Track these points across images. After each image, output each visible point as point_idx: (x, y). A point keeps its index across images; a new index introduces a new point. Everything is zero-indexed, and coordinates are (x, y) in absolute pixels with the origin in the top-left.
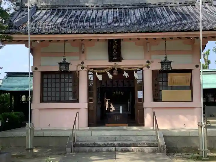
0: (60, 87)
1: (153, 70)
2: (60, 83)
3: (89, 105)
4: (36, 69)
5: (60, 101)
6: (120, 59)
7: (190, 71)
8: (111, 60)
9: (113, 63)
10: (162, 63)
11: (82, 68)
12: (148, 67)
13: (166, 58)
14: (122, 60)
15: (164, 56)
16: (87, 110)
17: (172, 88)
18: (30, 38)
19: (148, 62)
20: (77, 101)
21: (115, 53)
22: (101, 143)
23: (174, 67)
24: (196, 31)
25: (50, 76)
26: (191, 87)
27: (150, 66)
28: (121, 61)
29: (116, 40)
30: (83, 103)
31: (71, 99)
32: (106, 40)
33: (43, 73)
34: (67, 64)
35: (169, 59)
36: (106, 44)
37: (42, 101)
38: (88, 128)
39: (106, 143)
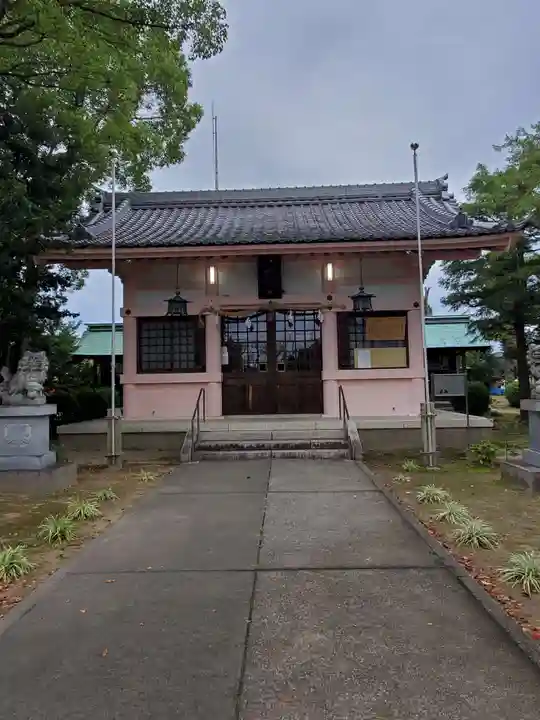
0: (172, 345)
1: (338, 314)
2: (172, 338)
3: (224, 378)
4: (128, 313)
5: (171, 370)
6: (278, 294)
7: (404, 313)
8: (262, 295)
9: (266, 301)
10: (355, 299)
11: (211, 310)
12: (330, 307)
13: (361, 289)
14: (284, 296)
15: (359, 286)
16: (220, 385)
17: (373, 344)
18: (116, 254)
19: (330, 298)
20: (203, 370)
22: (246, 444)
23: (376, 306)
24: (414, 239)
25: (152, 325)
26: (405, 343)
27: (333, 304)
28: (280, 297)
29: (273, 256)
30: (213, 374)
31: (192, 365)
32: (254, 256)
33: (141, 321)
34: (183, 303)
35: (368, 291)
36: (255, 264)
37: (140, 370)
38: (223, 418)
39: (254, 444)
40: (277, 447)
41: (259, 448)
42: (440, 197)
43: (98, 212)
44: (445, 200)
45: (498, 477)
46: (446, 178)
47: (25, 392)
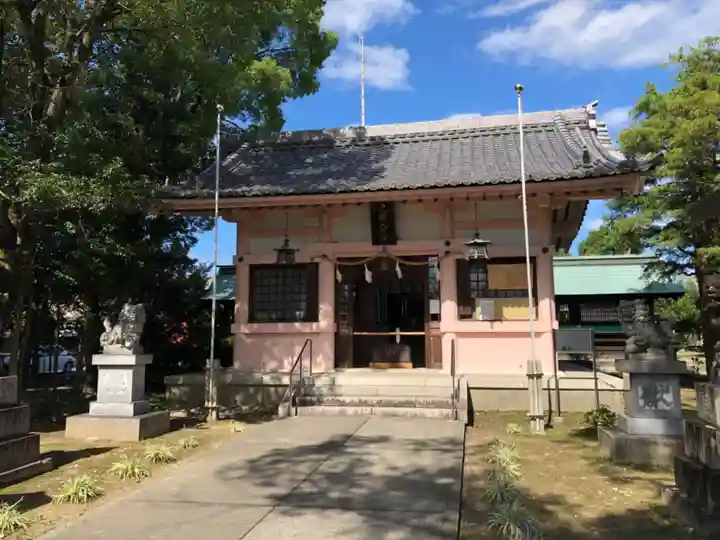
0: (284, 294)
1: (457, 261)
2: (285, 285)
3: (338, 328)
4: (241, 260)
5: (283, 320)
6: (393, 239)
7: (532, 260)
8: (376, 241)
9: (380, 247)
10: (470, 246)
12: (447, 254)
13: (476, 235)
14: (399, 242)
16: (334, 335)
17: (497, 293)
19: (448, 244)
20: (315, 319)
21: (384, 227)
22: (348, 400)
25: (266, 273)
27: (452, 251)
28: (396, 244)
29: (385, 203)
31: (304, 314)
33: (253, 268)
34: (292, 252)
36: (366, 213)
37: (252, 319)
38: (334, 370)
39: (356, 400)
40: (380, 404)
41: (361, 404)
42: (587, 127)
44: (593, 130)
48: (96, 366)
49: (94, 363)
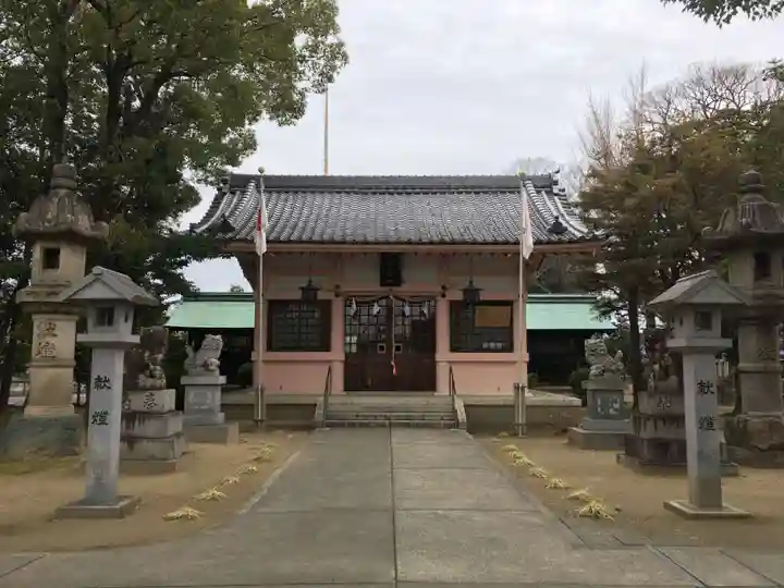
1: (451, 302)
5: (298, 349)
6: (398, 281)
7: (509, 303)
8: (383, 283)
9: (387, 288)
10: (465, 291)
11: (337, 296)
12: (444, 296)
13: (471, 282)
14: (403, 284)
15: (469, 279)
16: (343, 363)
19: (444, 288)
20: (329, 349)
22: (367, 414)
23: (483, 297)
24: (515, 244)
26: (510, 330)
27: (447, 293)
28: (400, 286)
30: (337, 354)
31: (318, 345)
33: (272, 303)
34: (315, 290)
35: (476, 285)
36: (377, 260)
37: (270, 348)
38: (345, 393)
40: (395, 418)
42: (551, 191)
43: (225, 194)
44: (556, 195)
45: (566, 441)
46: (558, 172)
47: (206, 365)
48: (184, 385)
49: (182, 383)
